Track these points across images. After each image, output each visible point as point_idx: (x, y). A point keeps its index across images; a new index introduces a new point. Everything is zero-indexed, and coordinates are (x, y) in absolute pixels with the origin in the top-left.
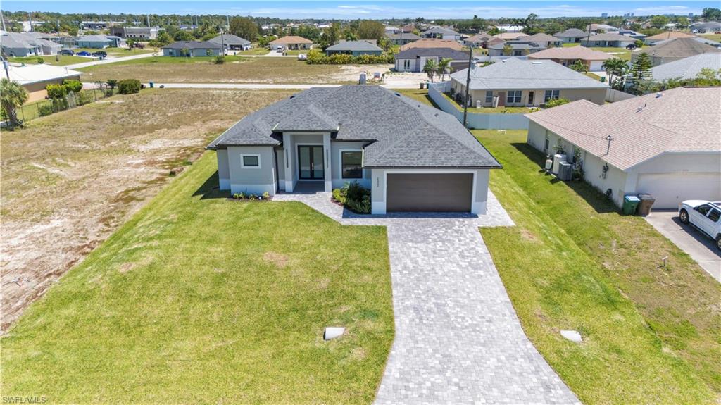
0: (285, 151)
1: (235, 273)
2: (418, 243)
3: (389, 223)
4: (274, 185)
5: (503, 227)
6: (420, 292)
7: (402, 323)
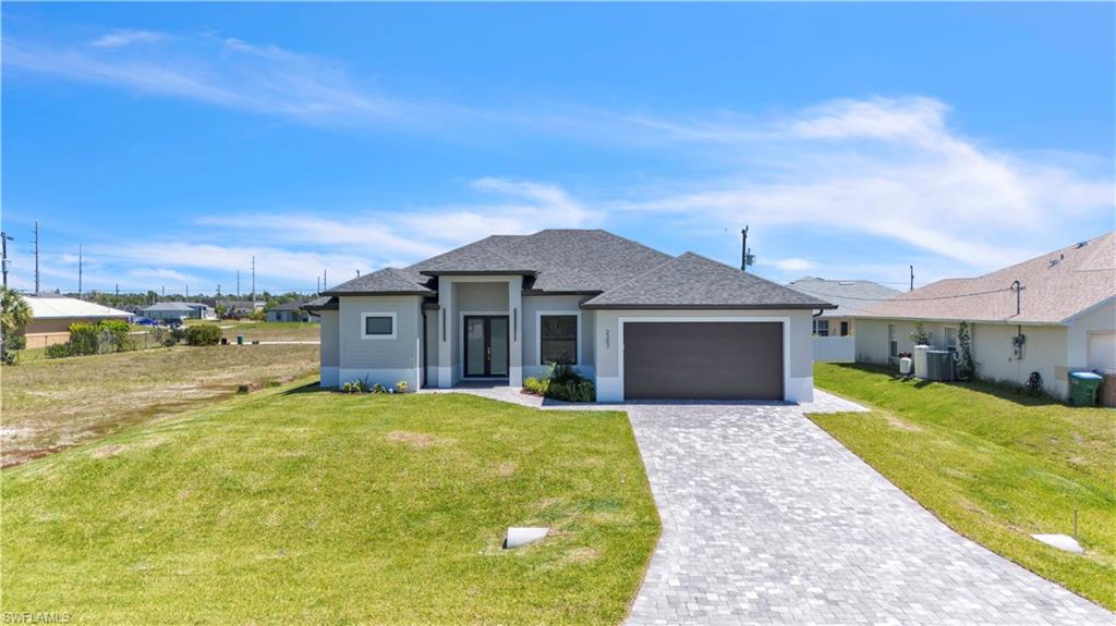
0: (441, 312)
1: (326, 458)
2: (691, 427)
3: (631, 410)
4: (418, 371)
5: (851, 413)
6: (707, 479)
7: (675, 515)
